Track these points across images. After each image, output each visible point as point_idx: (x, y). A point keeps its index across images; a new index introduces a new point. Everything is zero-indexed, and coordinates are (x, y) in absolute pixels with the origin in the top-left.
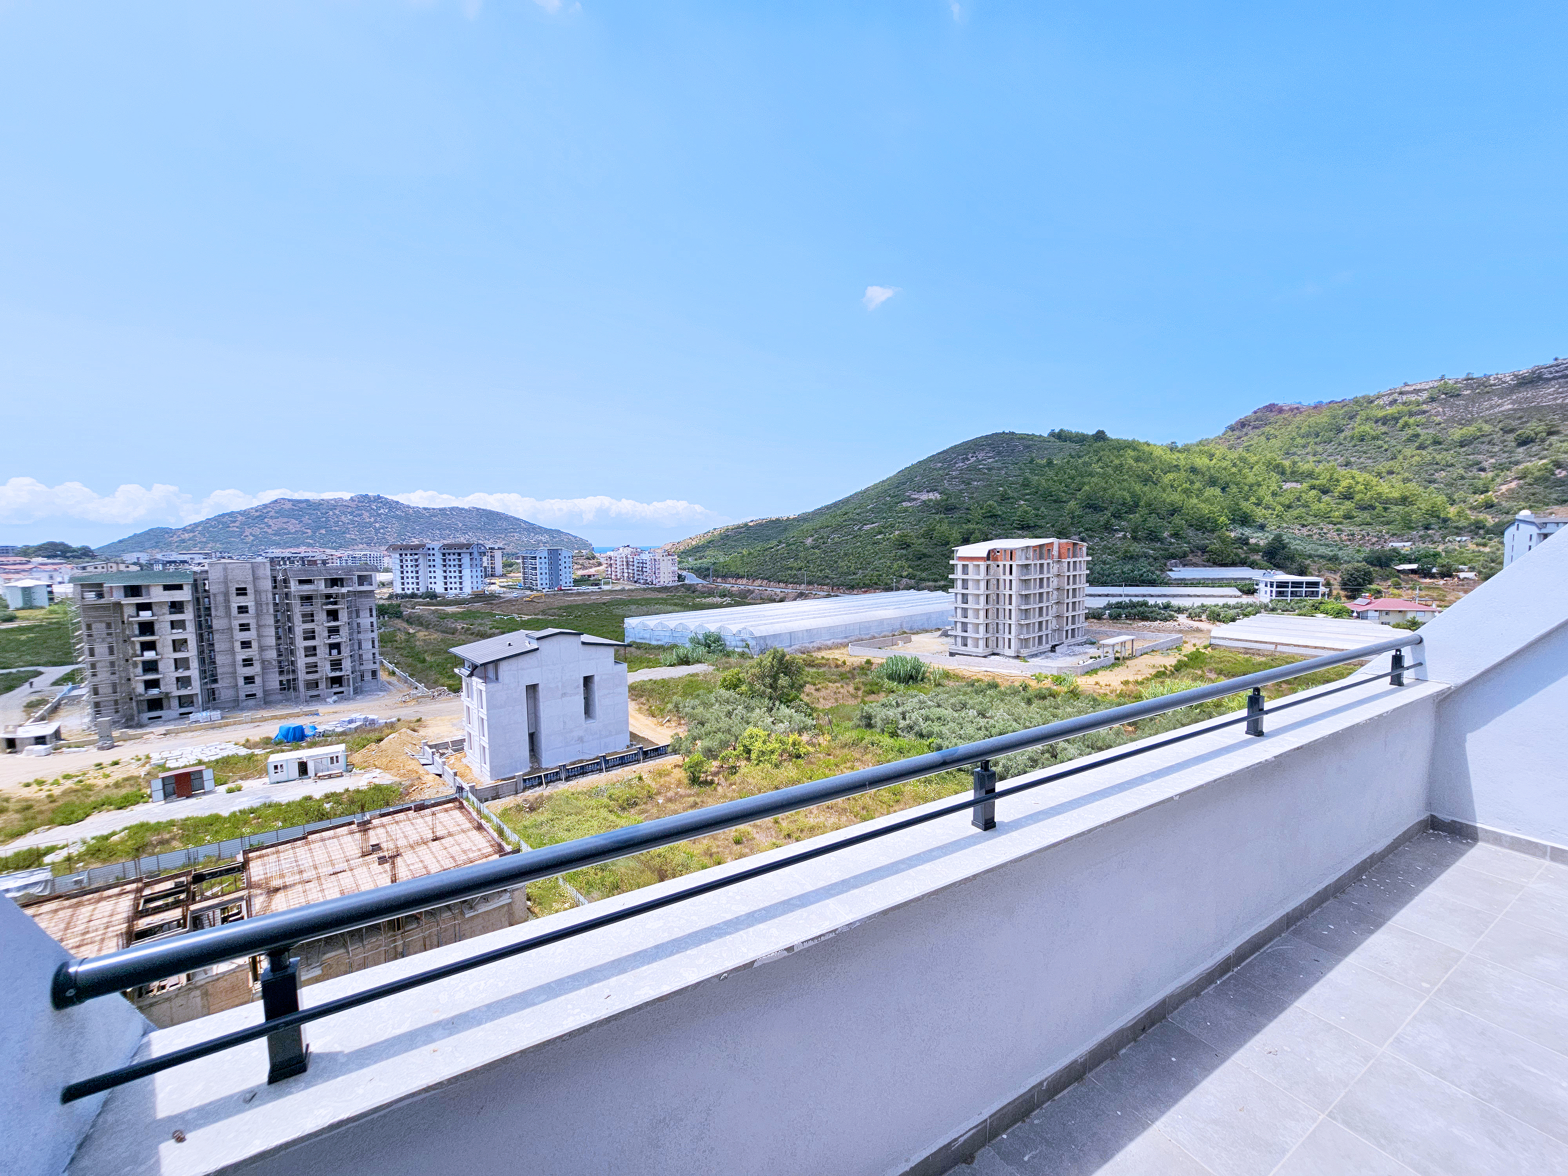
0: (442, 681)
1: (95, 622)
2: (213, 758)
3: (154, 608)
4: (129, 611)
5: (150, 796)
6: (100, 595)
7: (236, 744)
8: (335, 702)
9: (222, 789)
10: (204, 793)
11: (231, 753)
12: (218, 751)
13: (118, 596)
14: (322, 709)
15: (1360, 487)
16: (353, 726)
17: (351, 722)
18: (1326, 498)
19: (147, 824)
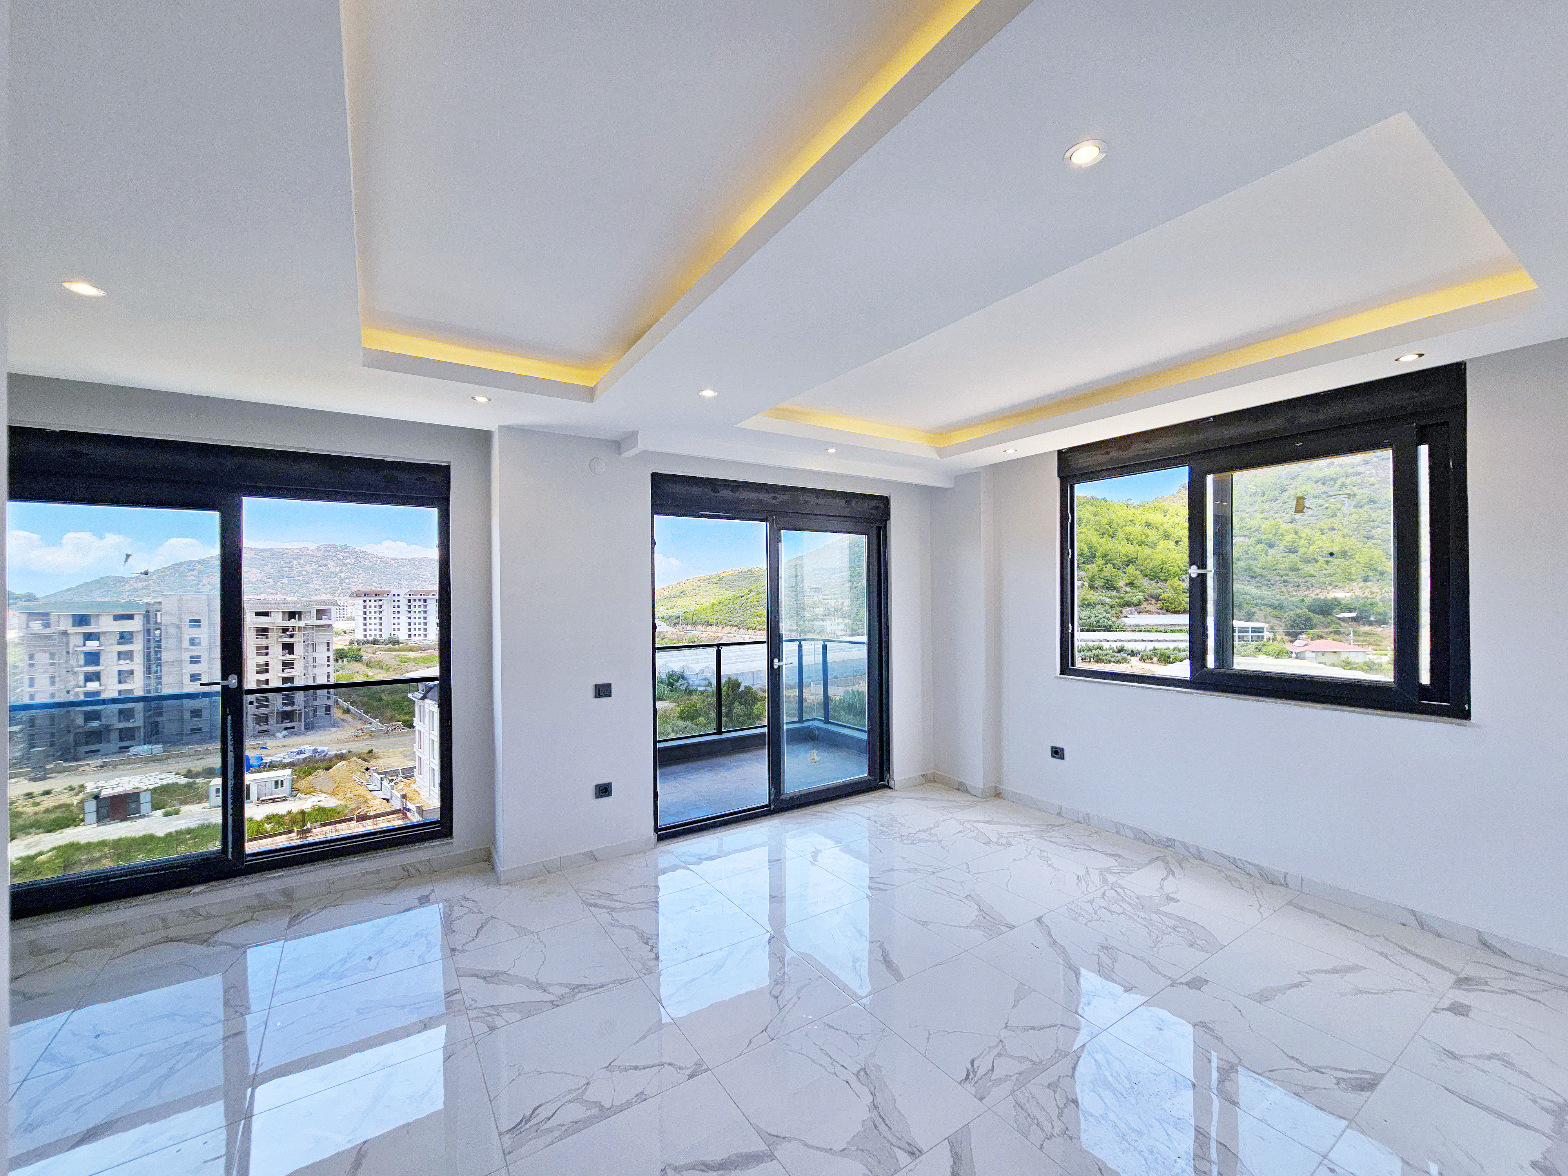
0: (397, 717)
1: (39, 652)
2: (151, 787)
3: (102, 638)
4: (76, 641)
5: (83, 820)
6: (47, 625)
7: (176, 774)
8: (284, 737)
9: (160, 813)
10: (140, 817)
11: (170, 782)
12: (157, 780)
13: (66, 625)
14: (270, 742)
15: (1302, 542)
16: (302, 757)
17: (300, 753)
18: (1271, 551)
19: (78, 844)
